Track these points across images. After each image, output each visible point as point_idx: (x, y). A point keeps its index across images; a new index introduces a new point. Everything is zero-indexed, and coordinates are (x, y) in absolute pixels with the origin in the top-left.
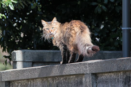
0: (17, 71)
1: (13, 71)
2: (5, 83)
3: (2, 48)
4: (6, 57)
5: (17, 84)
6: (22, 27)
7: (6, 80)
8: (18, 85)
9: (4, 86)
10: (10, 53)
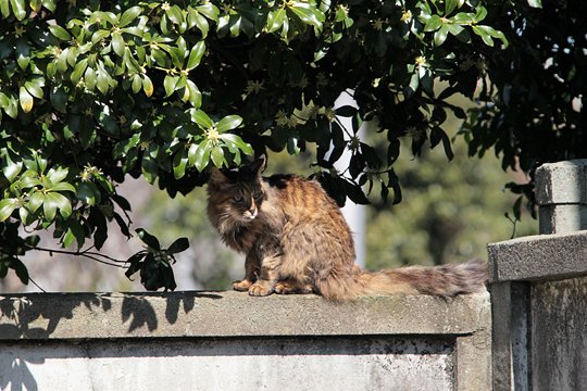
0: (554, 240)
1: (541, 241)
2: (512, 289)
3: (501, 155)
4: (514, 188)
5: (556, 293)
7: (516, 276)
8: (561, 296)
9: (509, 298)
10: (531, 174)
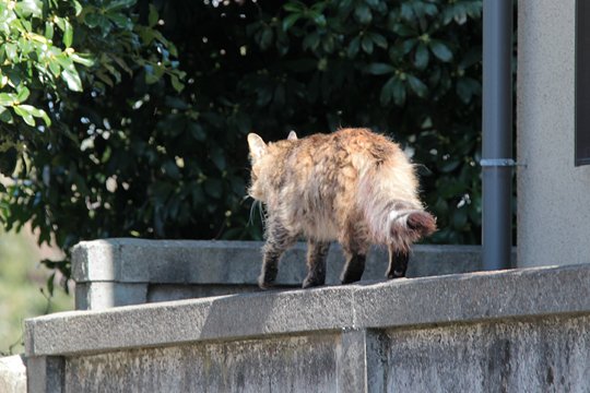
0: (90, 316)
1: (77, 317)
2: (48, 363)
3: (38, 231)
4: (50, 264)
5: (91, 367)
6: (112, 155)
7: (52, 351)
8: (95, 371)
9: (44, 372)
10: (67, 251)
